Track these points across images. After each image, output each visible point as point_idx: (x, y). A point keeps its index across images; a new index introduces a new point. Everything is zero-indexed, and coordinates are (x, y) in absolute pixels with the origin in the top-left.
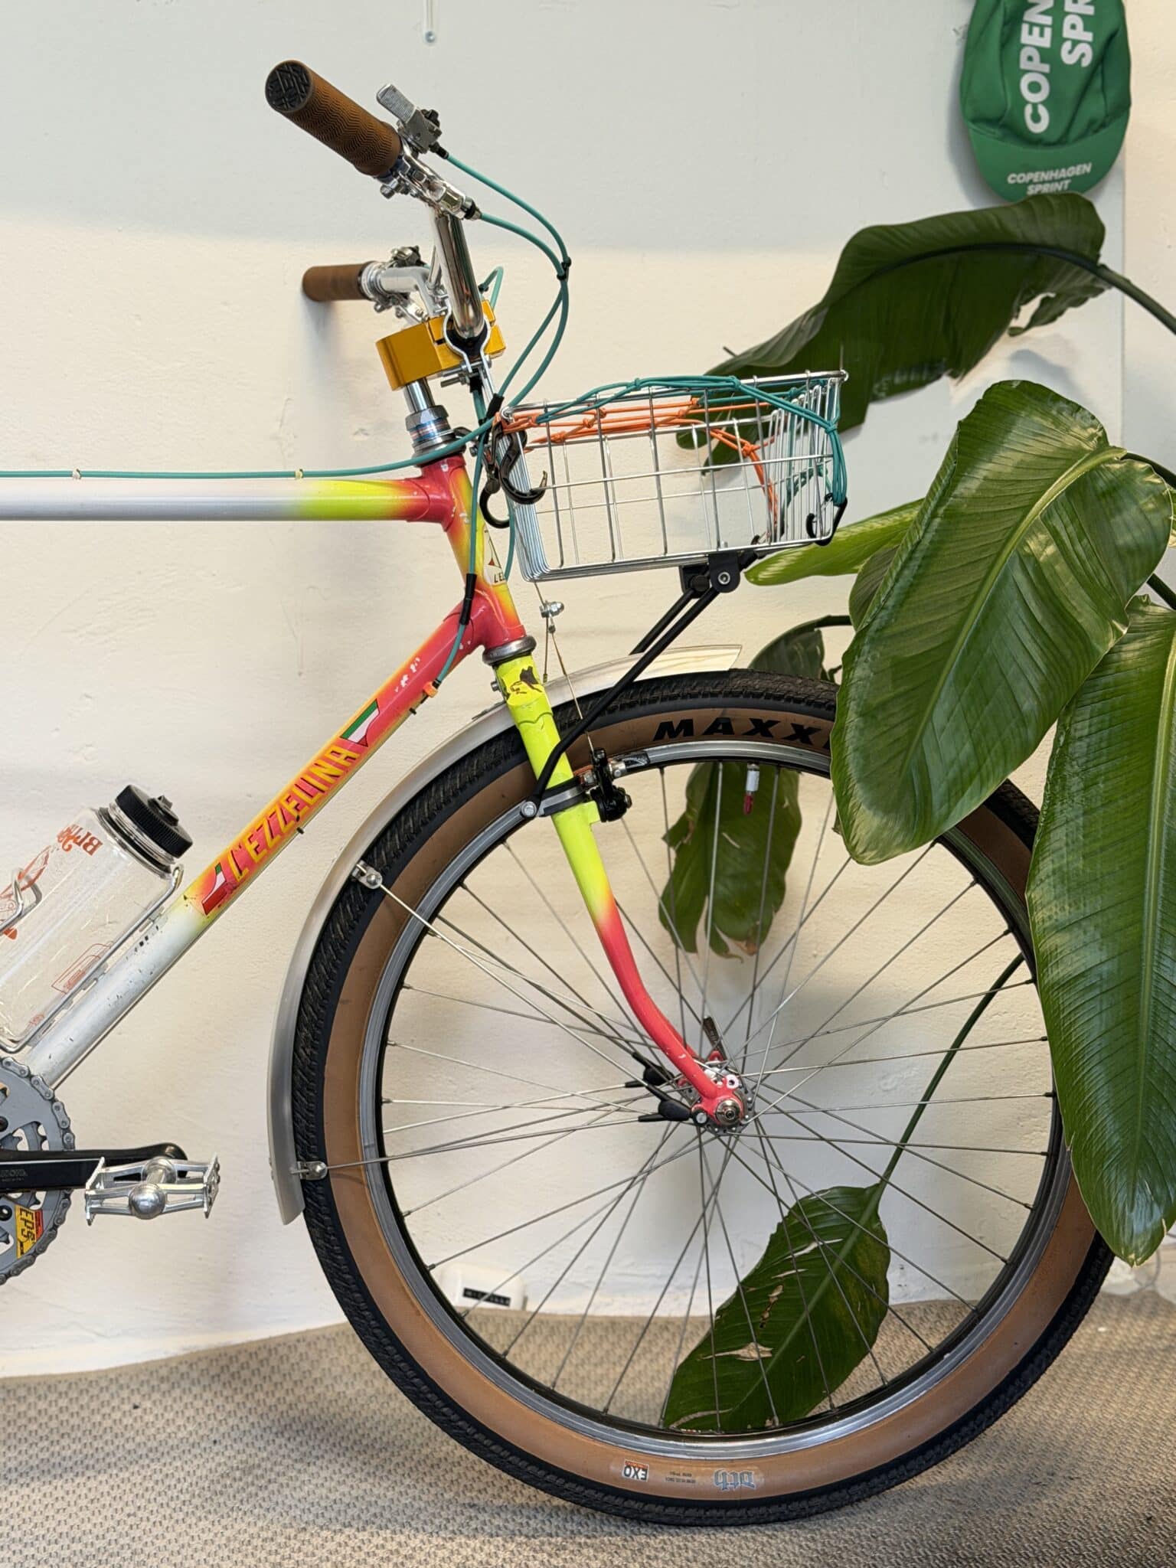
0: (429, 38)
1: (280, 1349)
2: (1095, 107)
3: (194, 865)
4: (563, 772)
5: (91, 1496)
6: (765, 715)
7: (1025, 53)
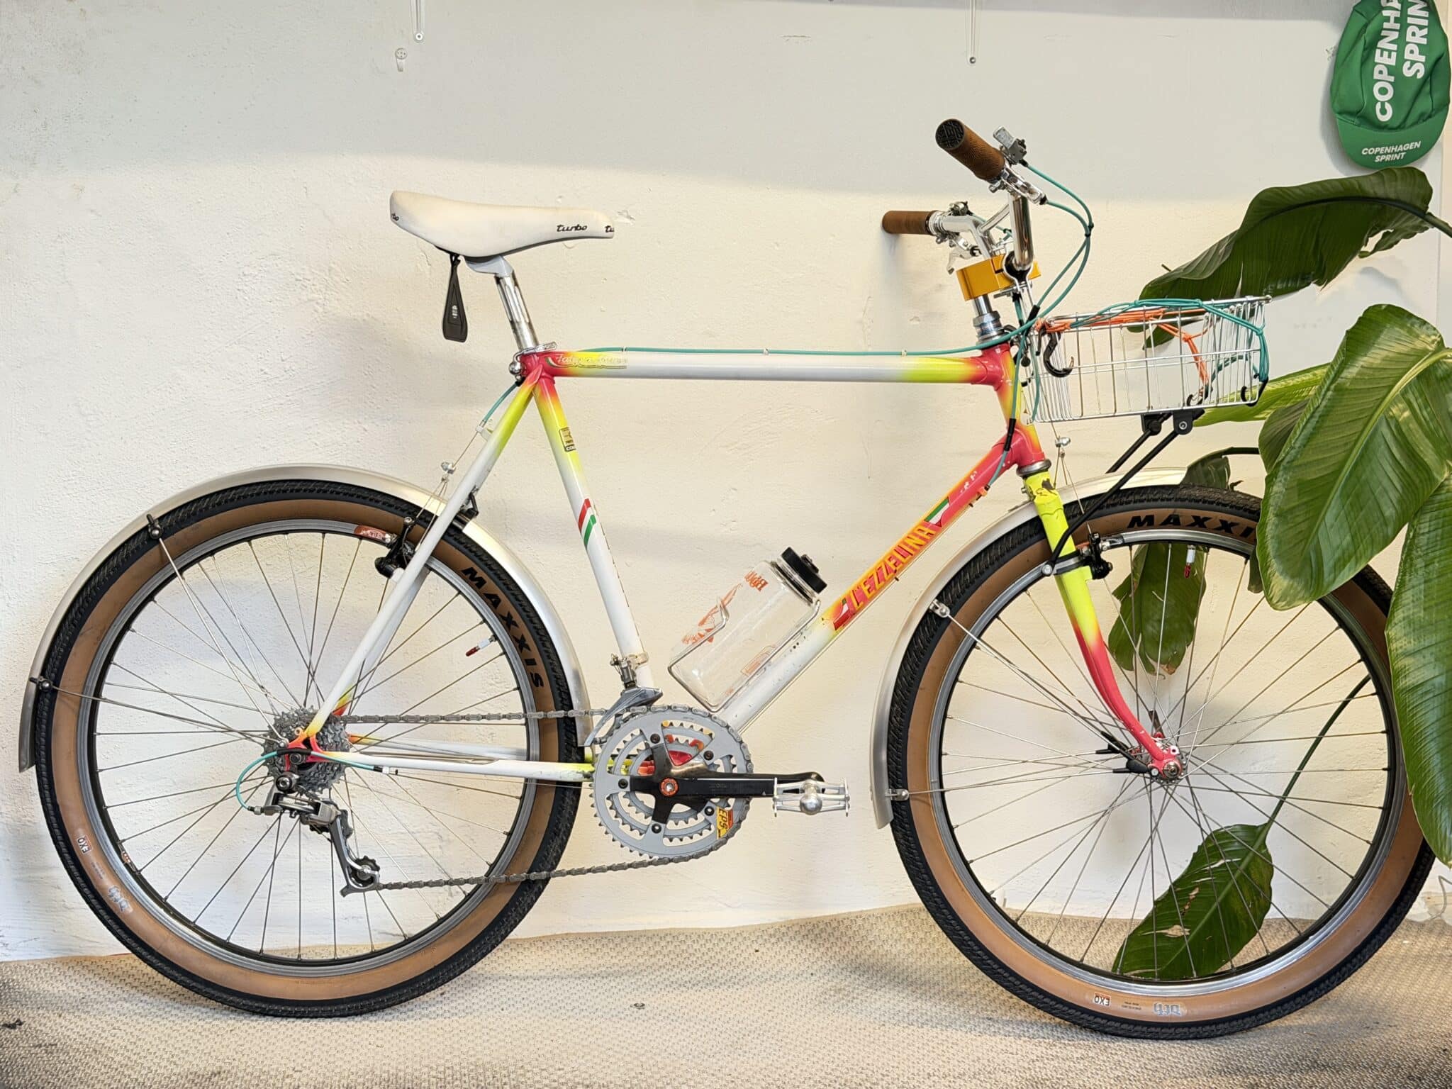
0: (972, 60)
1: (845, 921)
2: (1425, 104)
3: (828, 600)
4: (1070, 547)
5: (742, 999)
6: (1202, 514)
7: (1377, 69)
